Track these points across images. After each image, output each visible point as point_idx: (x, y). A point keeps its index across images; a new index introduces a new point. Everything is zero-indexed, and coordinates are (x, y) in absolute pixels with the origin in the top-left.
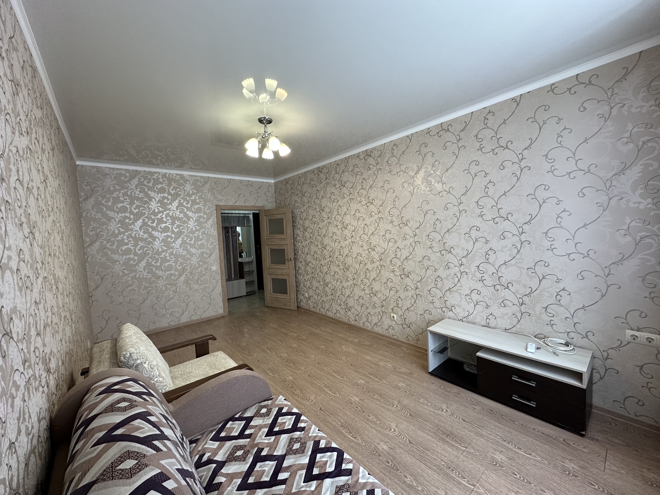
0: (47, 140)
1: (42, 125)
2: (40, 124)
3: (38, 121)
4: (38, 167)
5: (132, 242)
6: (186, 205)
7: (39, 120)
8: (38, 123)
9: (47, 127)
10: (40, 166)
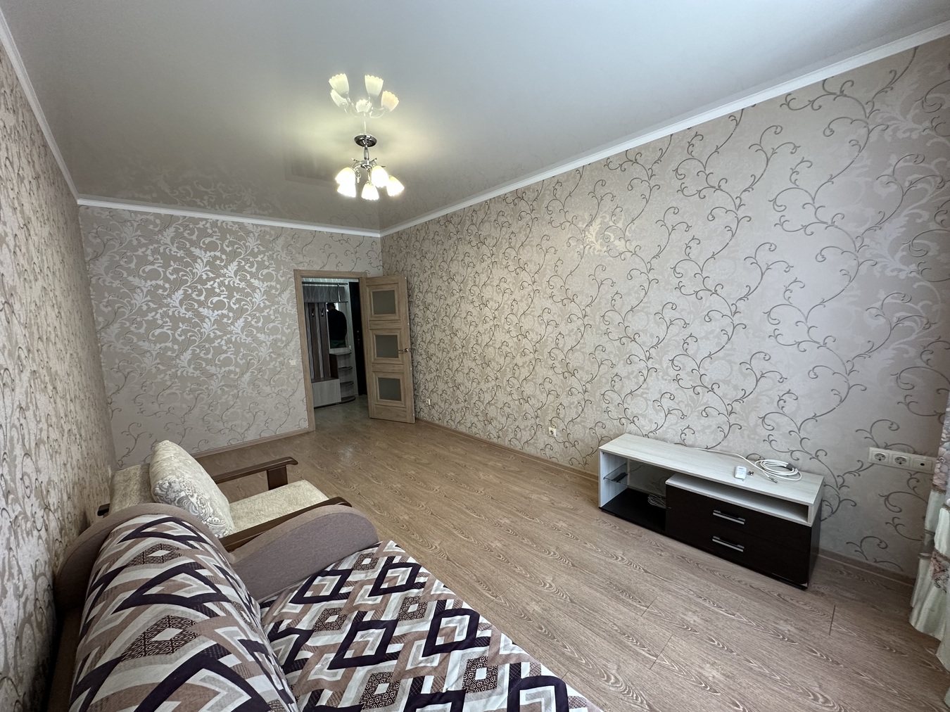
0: (27, 163)
1: (16, 138)
2: (12, 136)
3: (9, 131)
4: (13, 204)
5: (168, 324)
6: (249, 270)
7: (11, 129)
8: (10, 135)
9: (25, 142)
10: (16, 201)
